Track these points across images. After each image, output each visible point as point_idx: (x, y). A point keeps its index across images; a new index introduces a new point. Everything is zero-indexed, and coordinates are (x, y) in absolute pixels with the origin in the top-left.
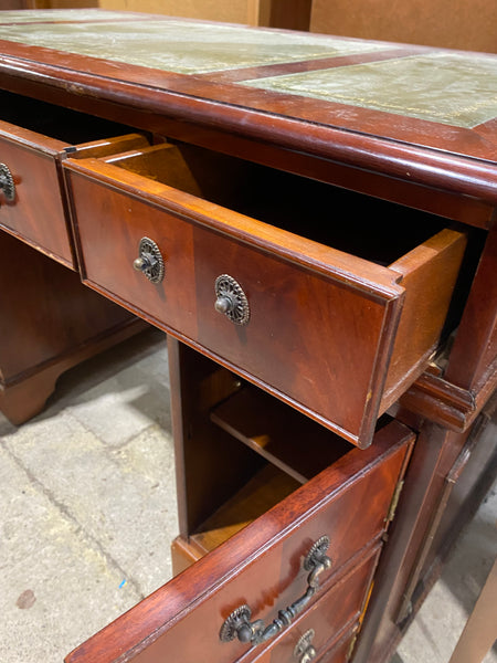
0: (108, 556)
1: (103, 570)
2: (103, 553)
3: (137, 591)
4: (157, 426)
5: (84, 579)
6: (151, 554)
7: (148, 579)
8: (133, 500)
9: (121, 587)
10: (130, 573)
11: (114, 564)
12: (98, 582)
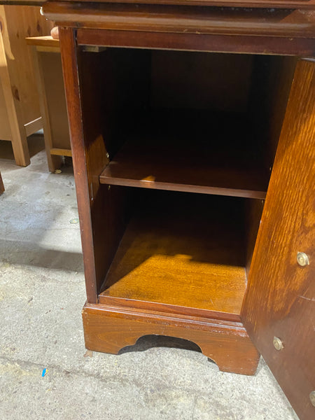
0: (19, 362)
1: (20, 373)
2: (13, 362)
3: (59, 371)
4: (7, 264)
5: (7, 387)
6: (56, 343)
7: (64, 359)
8: (17, 316)
9: (43, 376)
10: (45, 362)
11: (28, 363)
12: (20, 383)
